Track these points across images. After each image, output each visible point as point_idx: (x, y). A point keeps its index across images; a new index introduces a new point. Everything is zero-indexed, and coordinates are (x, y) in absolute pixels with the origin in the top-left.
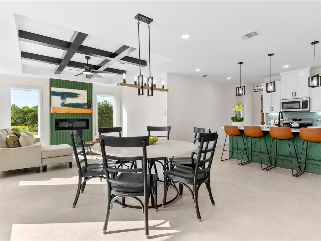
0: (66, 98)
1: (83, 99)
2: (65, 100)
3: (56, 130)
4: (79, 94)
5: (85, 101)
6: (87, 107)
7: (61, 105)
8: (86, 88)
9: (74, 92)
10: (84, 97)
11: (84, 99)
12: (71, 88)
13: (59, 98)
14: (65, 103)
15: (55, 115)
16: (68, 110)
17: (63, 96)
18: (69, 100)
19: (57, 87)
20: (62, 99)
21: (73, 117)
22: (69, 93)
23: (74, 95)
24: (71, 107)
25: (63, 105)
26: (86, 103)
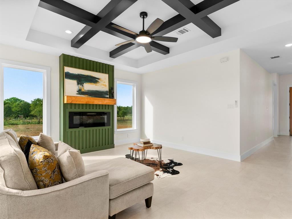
0: (83, 84)
1: (103, 85)
2: (83, 86)
3: (70, 128)
4: (99, 79)
5: (106, 89)
6: (108, 96)
7: (77, 93)
8: (107, 71)
9: (93, 76)
10: (105, 82)
11: (105, 86)
12: (90, 70)
13: (75, 82)
14: (83, 90)
15: (69, 106)
16: (87, 100)
17: (80, 79)
18: (88, 87)
19: (72, 67)
20: (78, 84)
21: (91, 110)
22: (87, 76)
23: (93, 80)
24: (90, 96)
25: (80, 92)
26: (107, 91)
